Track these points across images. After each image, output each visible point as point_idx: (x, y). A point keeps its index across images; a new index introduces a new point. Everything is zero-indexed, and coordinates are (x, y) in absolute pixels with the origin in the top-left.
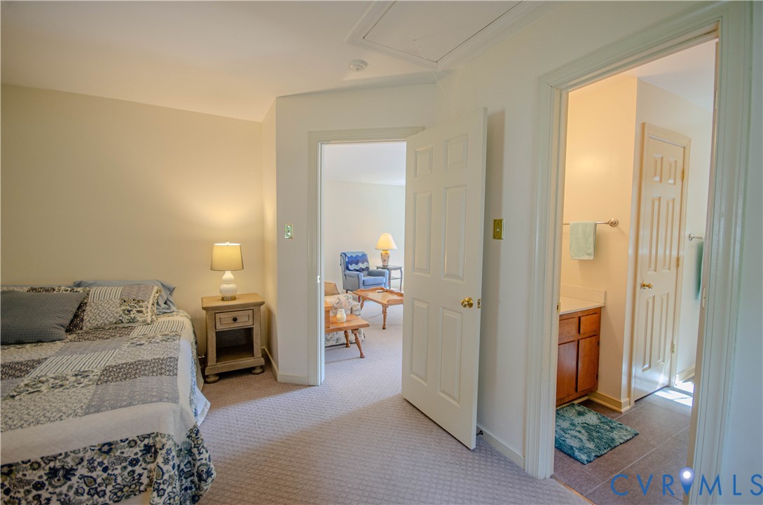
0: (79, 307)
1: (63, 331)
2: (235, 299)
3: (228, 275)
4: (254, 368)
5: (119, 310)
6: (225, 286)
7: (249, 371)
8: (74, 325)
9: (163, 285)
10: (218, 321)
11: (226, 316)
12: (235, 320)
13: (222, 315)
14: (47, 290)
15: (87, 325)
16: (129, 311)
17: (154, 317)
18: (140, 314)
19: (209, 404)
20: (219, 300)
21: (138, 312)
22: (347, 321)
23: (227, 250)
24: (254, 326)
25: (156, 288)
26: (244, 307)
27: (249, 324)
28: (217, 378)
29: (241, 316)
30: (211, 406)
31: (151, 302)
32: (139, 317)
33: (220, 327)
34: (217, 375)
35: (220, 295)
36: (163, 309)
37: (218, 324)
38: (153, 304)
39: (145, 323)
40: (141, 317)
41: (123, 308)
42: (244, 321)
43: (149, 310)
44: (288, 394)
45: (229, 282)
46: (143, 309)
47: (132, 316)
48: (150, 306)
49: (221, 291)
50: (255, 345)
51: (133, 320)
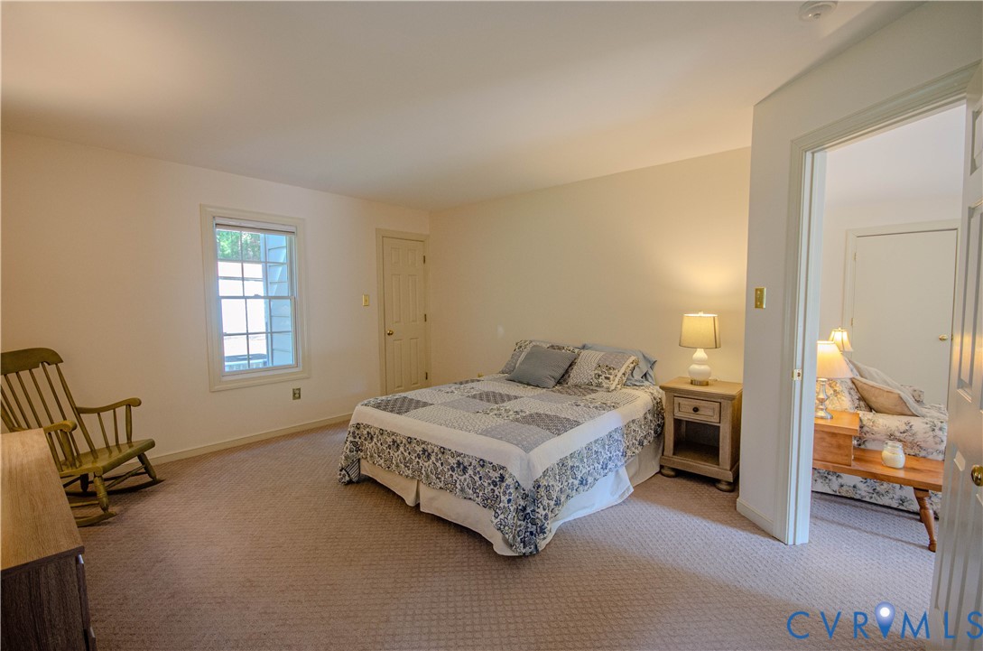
0: (571, 365)
1: (552, 382)
2: (707, 384)
3: (700, 354)
4: (718, 481)
5: (593, 373)
6: (695, 367)
7: (712, 482)
8: (562, 380)
9: (644, 356)
10: (676, 406)
11: (686, 403)
12: (696, 410)
13: (681, 400)
14: (559, 348)
15: (571, 381)
16: (599, 376)
17: (619, 387)
18: (607, 381)
19: (632, 490)
20: (687, 383)
21: (607, 378)
22: (905, 468)
23: (699, 323)
24: (721, 425)
25: (633, 358)
26: (709, 398)
27: (714, 420)
28: (672, 473)
29: (704, 407)
30: (632, 494)
31: (622, 371)
32: (605, 383)
33: (679, 415)
34: (673, 469)
35: (688, 377)
36: (636, 381)
37: (676, 410)
38: (624, 374)
39: (608, 390)
40: (606, 383)
41: (596, 372)
42: (708, 415)
43: (617, 380)
44: (731, 529)
45: (700, 363)
46: (611, 377)
47: (600, 380)
48: (620, 374)
49: (690, 372)
50: (721, 452)
51: (599, 385)
